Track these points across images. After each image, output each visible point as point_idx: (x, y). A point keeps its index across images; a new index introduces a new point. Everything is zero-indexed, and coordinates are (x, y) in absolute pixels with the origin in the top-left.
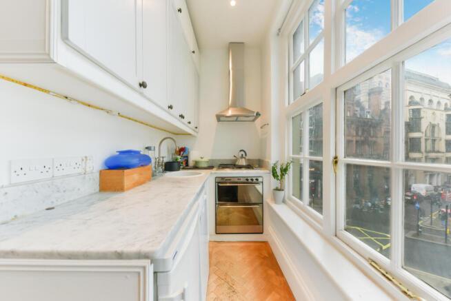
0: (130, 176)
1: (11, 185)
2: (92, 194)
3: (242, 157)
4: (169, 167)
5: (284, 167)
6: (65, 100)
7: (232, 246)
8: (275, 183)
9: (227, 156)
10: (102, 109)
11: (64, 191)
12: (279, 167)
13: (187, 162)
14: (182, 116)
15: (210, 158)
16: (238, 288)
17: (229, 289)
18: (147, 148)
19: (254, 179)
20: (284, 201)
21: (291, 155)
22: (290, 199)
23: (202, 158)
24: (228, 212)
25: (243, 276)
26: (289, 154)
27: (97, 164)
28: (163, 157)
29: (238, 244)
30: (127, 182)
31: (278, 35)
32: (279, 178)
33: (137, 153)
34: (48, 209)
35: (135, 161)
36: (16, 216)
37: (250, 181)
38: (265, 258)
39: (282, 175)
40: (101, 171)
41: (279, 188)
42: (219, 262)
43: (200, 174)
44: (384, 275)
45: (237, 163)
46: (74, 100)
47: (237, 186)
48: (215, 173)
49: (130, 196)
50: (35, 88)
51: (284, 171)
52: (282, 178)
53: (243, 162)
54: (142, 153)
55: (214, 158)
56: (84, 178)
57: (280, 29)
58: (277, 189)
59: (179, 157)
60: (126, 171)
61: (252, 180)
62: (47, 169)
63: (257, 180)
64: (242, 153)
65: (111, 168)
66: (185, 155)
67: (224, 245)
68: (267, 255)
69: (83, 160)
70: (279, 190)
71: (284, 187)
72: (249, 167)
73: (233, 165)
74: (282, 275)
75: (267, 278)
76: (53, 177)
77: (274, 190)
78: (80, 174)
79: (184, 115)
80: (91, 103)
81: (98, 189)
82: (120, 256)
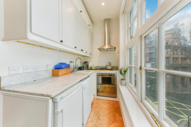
0: (61, 72)
1: (24, 73)
2: (49, 77)
3: (109, 65)
4: (80, 69)
5: (125, 70)
6: (41, 47)
7: (103, 101)
8: (121, 77)
9: (103, 65)
10: (53, 49)
11: (40, 76)
12: (123, 70)
13: (88, 67)
14: (82, 50)
15: (97, 66)
16: (101, 118)
17: (98, 117)
18: (70, 62)
19: (113, 75)
20: (125, 85)
21: (129, 65)
22: (128, 84)
23: (93, 66)
24: (105, 88)
25: (104, 114)
26: (128, 64)
27: (52, 67)
28: (77, 65)
29: (106, 101)
30: (60, 74)
31: (123, 13)
32: (123, 75)
33: (65, 64)
34: (34, 81)
35: (63, 66)
36: (24, 82)
37: (111, 75)
38: (116, 108)
39: (125, 73)
40: (52, 70)
41: (123, 79)
42: (96, 107)
43: (90, 71)
44: (156, 122)
45: (107, 68)
46: (44, 47)
47: (111, 77)
48: (97, 72)
49: (60, 78)
50: (31, 44)
51: (125, 72)
52: (124, 74)
53: (109, 67)
54: (67, 64)
55: (98, 66)
56: (47, 72)
57: (124, 11)
58: (122, 79)
59: (85, 65)
60: (60, 70)
61: (112, 75)
62: (34, 68)
63: (114, 75)
64: (109, 64)
65: (56, 69)
66: (87, 64)
67: (100, 100)
68: (117, 107)
69: (46, 66)
70: (124, 80)
71: (126, 79)
72: (111, 70)
73: (106, 69)
74: (122, 117)
75: (114, 116)
76: (36, 71)
77: (121, 80)
78: (45, 70)
79: (82, 49)
80: (49, 48)
81: (51, 75)
82: (42, 95)
